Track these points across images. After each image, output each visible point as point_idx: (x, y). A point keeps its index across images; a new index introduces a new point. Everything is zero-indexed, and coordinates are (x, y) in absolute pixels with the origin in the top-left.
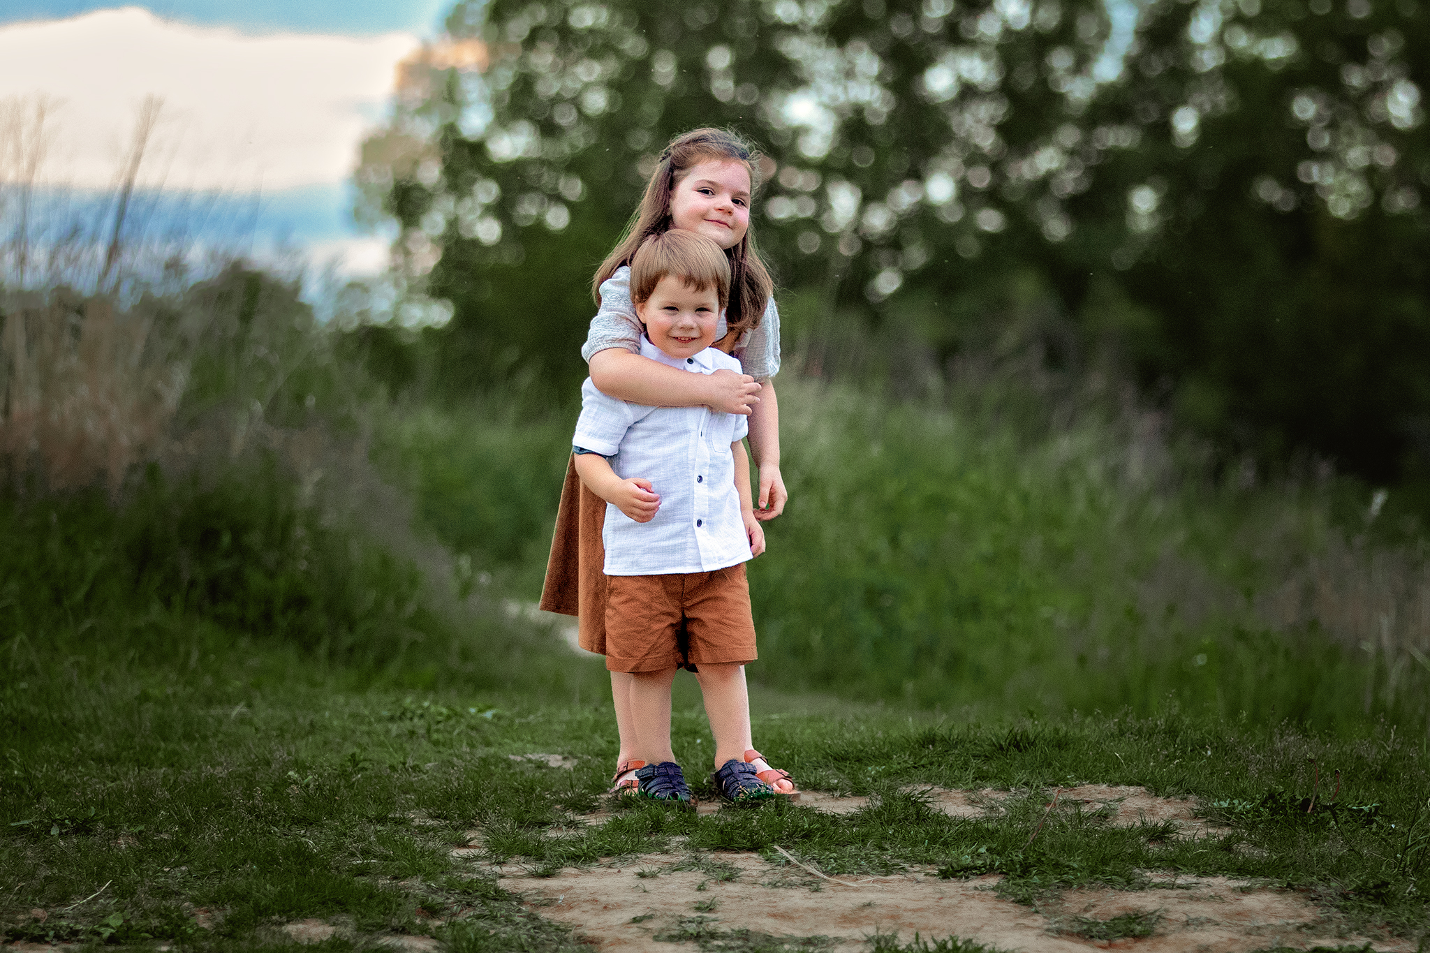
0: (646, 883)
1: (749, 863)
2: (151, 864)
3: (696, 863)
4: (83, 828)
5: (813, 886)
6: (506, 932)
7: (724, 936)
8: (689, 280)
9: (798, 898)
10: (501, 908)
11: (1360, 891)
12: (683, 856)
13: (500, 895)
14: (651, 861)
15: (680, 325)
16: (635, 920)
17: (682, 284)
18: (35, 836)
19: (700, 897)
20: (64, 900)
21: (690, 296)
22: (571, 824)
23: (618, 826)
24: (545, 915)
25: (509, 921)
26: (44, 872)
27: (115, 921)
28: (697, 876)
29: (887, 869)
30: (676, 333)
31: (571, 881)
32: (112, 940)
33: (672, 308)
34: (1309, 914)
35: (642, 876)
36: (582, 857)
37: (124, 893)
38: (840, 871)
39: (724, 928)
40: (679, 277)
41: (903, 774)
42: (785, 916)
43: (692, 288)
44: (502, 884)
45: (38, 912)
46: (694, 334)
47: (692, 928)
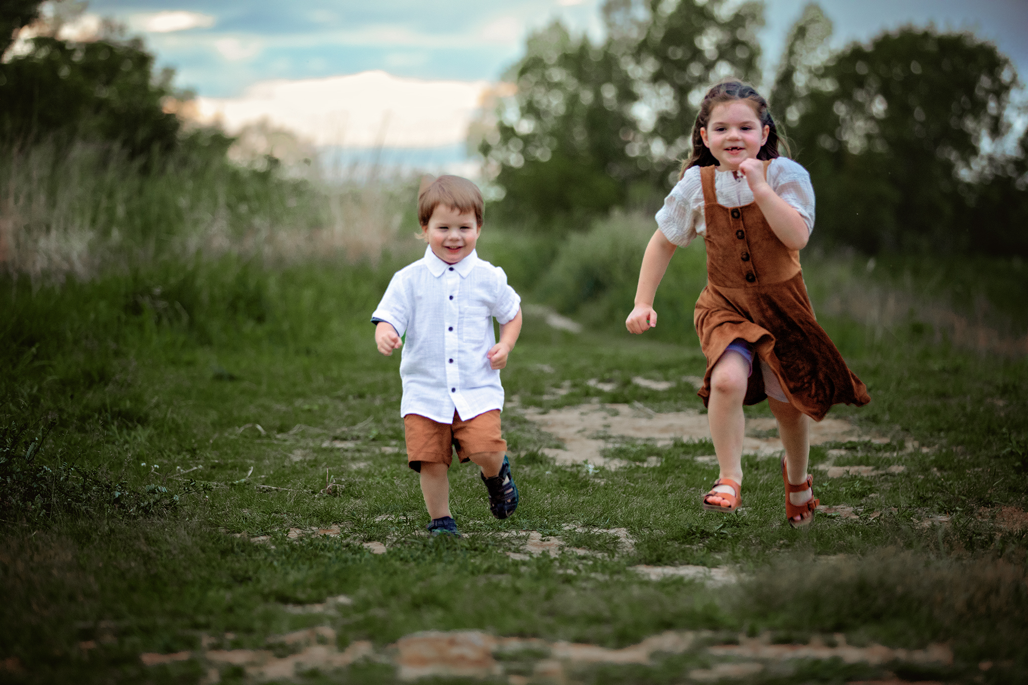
0: (585, 417)
1: (623, 408)
2: (388, 410)
3: (602, 409)
4: (361, 396)
5: (650, 417)
6: (527, 436)
7: (614, 437)
9: (643, 422)
10: (526, 427)
11: (867, 418)
12: (598, 406)
13: (526, 422)
14: (585, 408)
16: (579, 432)
18: (343, 399)
19: (605, 422)
20: (354, 424)
22: (554, 394)
23: (572, 395)
24: (544, 429)
25: (529, 431)
26: (347, 413)
27: (374, 433)
28: (603, 414)
29: (678, 410)
30: (448, 244)
31: (554, 416)
32: (374, 440)
34: (846, 427)
35: (582, 414)
36: (558, 406)
37: (378, 421)
38: (660, 411)
39: (614, 434)
41: (685, 373)
42: (639, 429)
44: (527, 417)
45: (345, 429)
46: (460, 244)
47: (602, 434)
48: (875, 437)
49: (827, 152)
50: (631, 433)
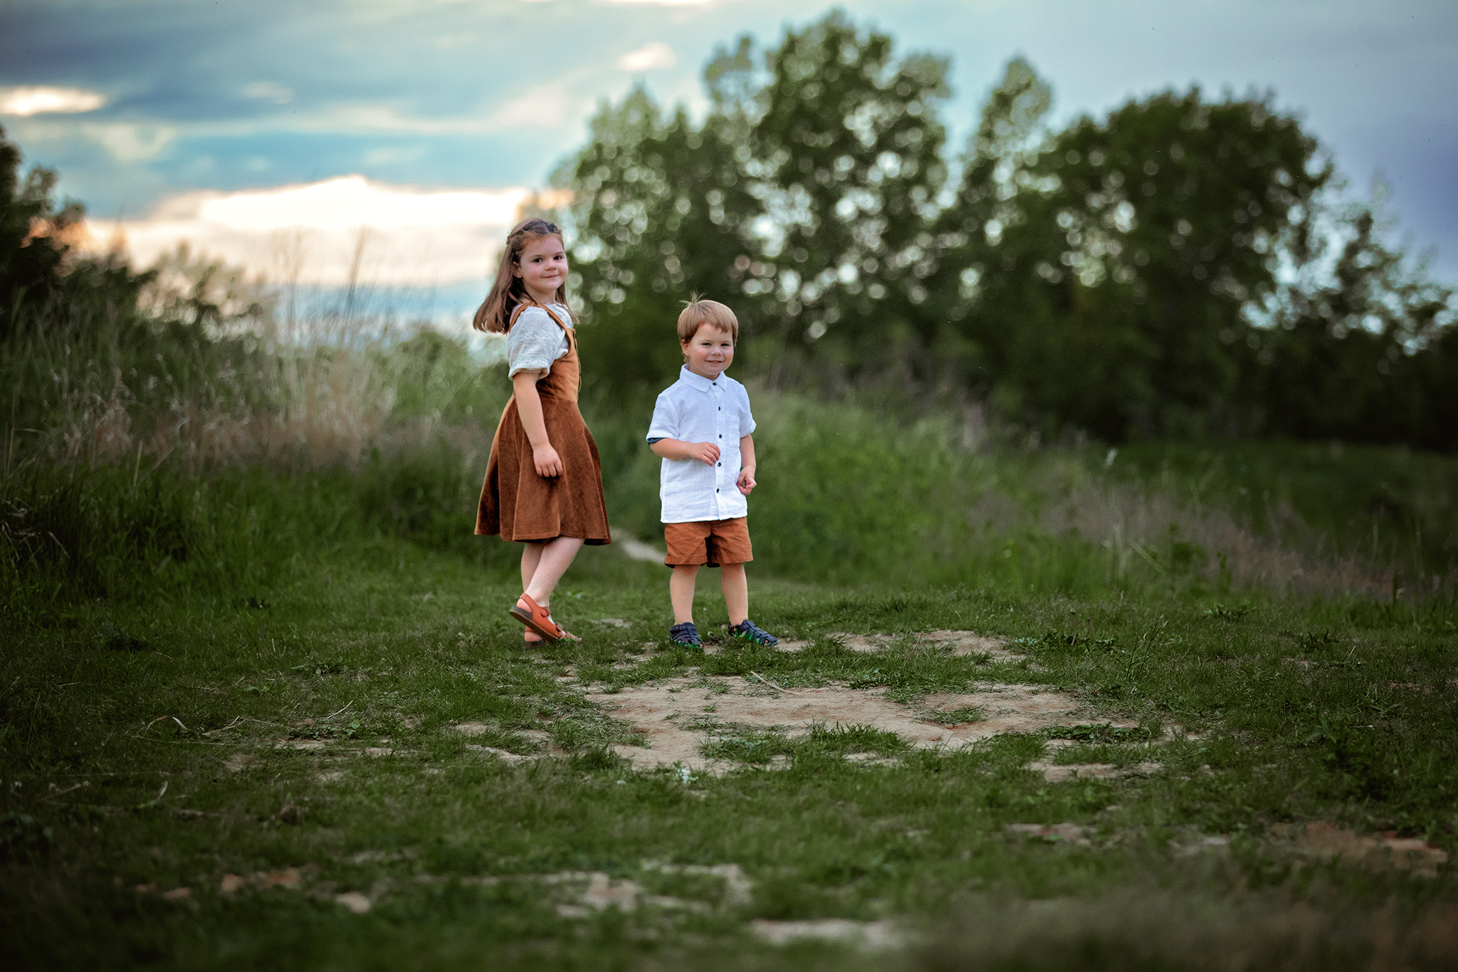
0: (674, 696)
1: (736, 682)
2: (376, 691)
3: (704, 683)
4: (335, 670)
5: (774, 695)
6: (590, 726)
7: (721, 726)
8: (717, 325)
9: (765, 703)
10: (587, 712)
11: (1104, 691)
12: (696, 679)
13: (587, 705)
14: (677, 682)
15: (713, 353)
16: (668, 718)
17: (714, 328)
18: (307, 675)
19: (707, 703)
20: (324, 713)
21: (718, 335)
22: (629, 661)
23: (657, 662)
24: (613, 716)
25: (592, 720)
26: (313, 696)
27: (355, 725)
28: (705, 691)
29: (819, 684)
30: (710, 358)
31: (630, 695)
32: (353, 737)
33: (707, 344)
34: (1073, 706)
35: (672, 691)
36: (635, 681)
37: (361, 708)
38: (790, 685)
39: (721, 722)
40: (712, 324)
41: (828, 626)
42: (758, 714)
43: (720, 330)
44: (588, 698)
45: (309, 721)
46: (721, 359)
47: (702, 722)
48: (1115, 720)
49: (1045, 283)
50: (748, 719)
